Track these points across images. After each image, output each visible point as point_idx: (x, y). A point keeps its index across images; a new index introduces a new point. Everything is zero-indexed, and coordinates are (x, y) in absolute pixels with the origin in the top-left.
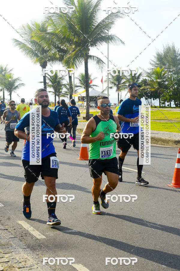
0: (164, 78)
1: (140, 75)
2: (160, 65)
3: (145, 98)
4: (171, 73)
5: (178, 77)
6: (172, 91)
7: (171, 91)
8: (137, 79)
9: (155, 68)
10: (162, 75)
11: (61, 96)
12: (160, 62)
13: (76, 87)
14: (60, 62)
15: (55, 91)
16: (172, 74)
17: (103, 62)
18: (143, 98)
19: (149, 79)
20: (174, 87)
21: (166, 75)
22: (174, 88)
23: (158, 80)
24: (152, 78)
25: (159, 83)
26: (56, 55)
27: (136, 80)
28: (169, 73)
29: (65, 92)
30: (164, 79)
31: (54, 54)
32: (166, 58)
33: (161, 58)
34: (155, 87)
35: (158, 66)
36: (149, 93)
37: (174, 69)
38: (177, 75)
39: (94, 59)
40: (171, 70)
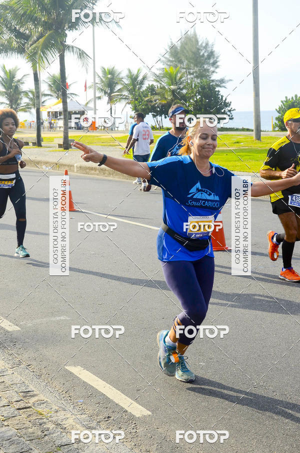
0: (180, 84)
1: (144, 78)
2: (174, 63)
3: (152, 114)
4: (192, 76)
5: (201, 83)
6: (194, 104)
7: (191, 104)
8: (140, 84)
9: (168, 67)
10: (178, 78)
11: (20, 110)
12: (175, 58)
13: (44, 96)
14: (19, 55)
15: (11, 101)
16: (192, 78)
17: (87, 55)
18: (148, 114)
19: (159, 85)
20: (197, 98)
21: (183, 79)
22: (195, 99)
23: (172, 87)
24: (163, 83)
25: (173, 92)
26: (12, 42)
27: (138, 86)
28: (189, 77)
29: (26, 104)
30: (182, 86)
31: (10, 41)
32: (183, 52)
33: (175, 51)
34: (166, 97)
35: (171, 64)
36: (158, 107)
37: (197, 69)
38: (201, 79)
39: (73, 51)
40: (192, 71)
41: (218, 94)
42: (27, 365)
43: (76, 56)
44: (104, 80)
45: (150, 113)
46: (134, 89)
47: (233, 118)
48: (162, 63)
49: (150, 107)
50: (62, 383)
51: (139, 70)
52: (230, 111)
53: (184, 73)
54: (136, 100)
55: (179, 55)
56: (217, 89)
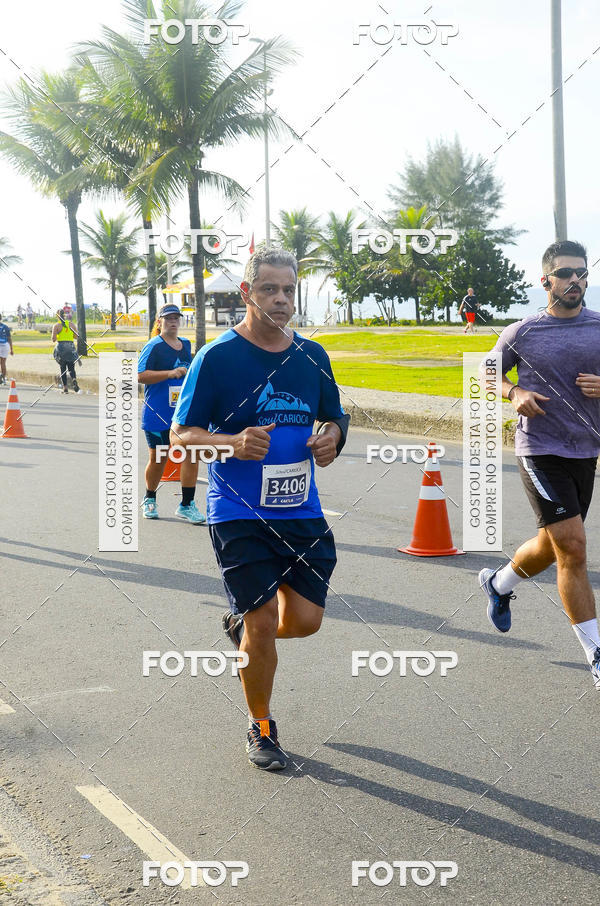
2: (416, 199)
3: (376, 296)
4: (450, 224)
5: (468, 236)
6: (452, 277)
7: (448, 276)
9: (405, 208)
12: (418, 191)
13: (175, 267)
15: (113, 275)
18: (368, 296)
22: (456, 267)
25: (414, 254)
26: (106, 170)
27: (348, 245)
28: (445, 225)
32: (434, 179)
33: (419, 179)
34: (402, 263)
35: (411, 202)
36: (386, 282)
37: (459, 211)
38: (467, 229)
39: (217, 183)
40: (450, 215)
41: (499, 257)
42: (6, 783)
43: (222, 192)
44: (286, 234)
45: (371, 294)
46: (342, 250)
47: (528, 301)
48: (394, 201)
49: (371, 282)
50: (62, 819)
51: (349, 215)
52: (521, 288)
53: (435, 218)
54: (346, 269)
55: (426, 187)
56: (497, 247)
